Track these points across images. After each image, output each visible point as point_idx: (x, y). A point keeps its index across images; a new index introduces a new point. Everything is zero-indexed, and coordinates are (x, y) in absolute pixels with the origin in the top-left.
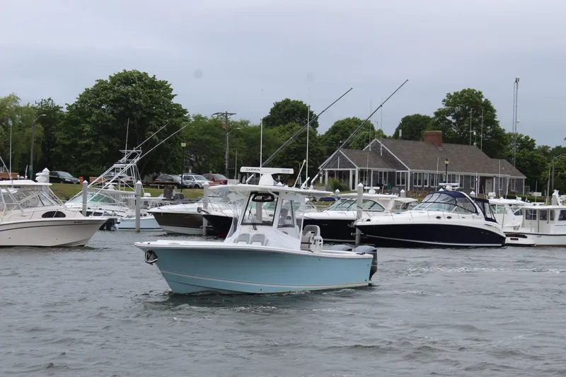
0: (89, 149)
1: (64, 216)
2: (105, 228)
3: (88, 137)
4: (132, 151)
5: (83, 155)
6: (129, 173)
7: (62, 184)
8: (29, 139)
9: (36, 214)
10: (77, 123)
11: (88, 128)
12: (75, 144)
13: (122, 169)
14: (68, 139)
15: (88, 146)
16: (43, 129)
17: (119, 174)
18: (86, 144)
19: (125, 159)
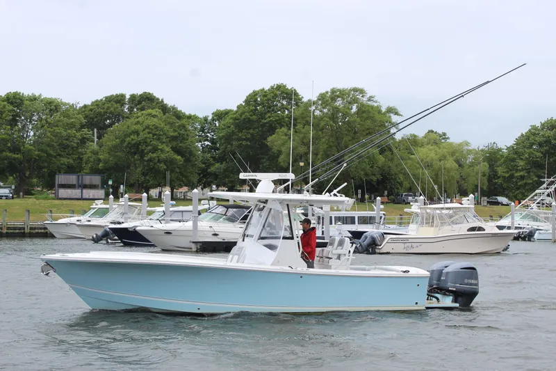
0: (523, 180)
1: (484, 230)
2: (527, 239)
3: (522, 170)
4: (550, 180)
5: (519, 184)
6: (548, 195)
7: (500, 206)
8: (477, 174)
9: (462, 229)
10: (513, 160)
11: (522, 163)
12: (512, 176)
13: (543, 193)
14: (508, 172)
15: (522, 177)
16: (488, 166)
17: (541, 198)
18: (521, 176)
19: (545, 185)
